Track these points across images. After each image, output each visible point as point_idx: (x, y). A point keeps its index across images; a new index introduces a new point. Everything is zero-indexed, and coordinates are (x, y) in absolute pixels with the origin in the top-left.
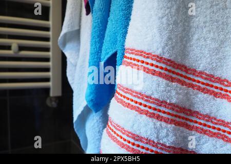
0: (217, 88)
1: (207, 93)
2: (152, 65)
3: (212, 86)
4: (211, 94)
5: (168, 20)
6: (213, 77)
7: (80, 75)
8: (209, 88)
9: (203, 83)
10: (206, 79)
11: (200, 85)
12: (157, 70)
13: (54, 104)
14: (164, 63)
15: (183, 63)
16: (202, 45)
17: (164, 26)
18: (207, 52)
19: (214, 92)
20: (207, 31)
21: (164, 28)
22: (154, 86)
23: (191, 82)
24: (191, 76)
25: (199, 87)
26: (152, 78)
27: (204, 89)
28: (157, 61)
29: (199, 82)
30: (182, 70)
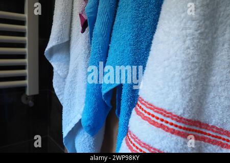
0: (224, 139)
1: (216, 144)
2: (172, 124)
3: (220, 138)
4: (219, 145)
5: (190, 82)
6: (222, 130)
7: (71, 91)
8: (217, 139)
9: (213, 136)
10: (216, 132)
11: (210, 137)
12: (176, 129)
13: (31, 103)
14: (183, 122)
15: (199, 119)
16: (217, 103)
17: (187, 88)
18: (220, 110)
19: (221, 143)
20: (222, 90)
21: (186, 90)
22: (173, 145)
23: (203, 135)
24: (204, 130)
25: (210, 139)
26: (171, 137)
27: (214, 140)
28: (177, 121)
29: (209, 135)
30: (197, 126)
